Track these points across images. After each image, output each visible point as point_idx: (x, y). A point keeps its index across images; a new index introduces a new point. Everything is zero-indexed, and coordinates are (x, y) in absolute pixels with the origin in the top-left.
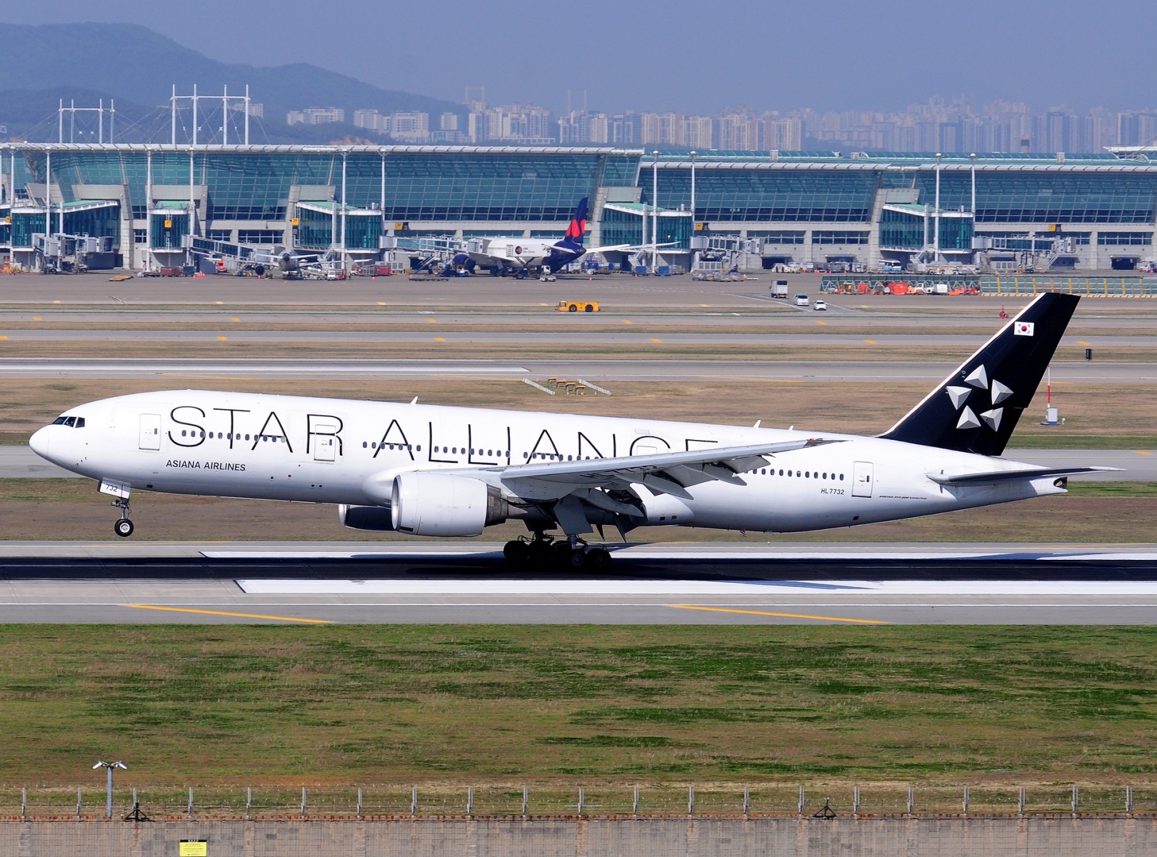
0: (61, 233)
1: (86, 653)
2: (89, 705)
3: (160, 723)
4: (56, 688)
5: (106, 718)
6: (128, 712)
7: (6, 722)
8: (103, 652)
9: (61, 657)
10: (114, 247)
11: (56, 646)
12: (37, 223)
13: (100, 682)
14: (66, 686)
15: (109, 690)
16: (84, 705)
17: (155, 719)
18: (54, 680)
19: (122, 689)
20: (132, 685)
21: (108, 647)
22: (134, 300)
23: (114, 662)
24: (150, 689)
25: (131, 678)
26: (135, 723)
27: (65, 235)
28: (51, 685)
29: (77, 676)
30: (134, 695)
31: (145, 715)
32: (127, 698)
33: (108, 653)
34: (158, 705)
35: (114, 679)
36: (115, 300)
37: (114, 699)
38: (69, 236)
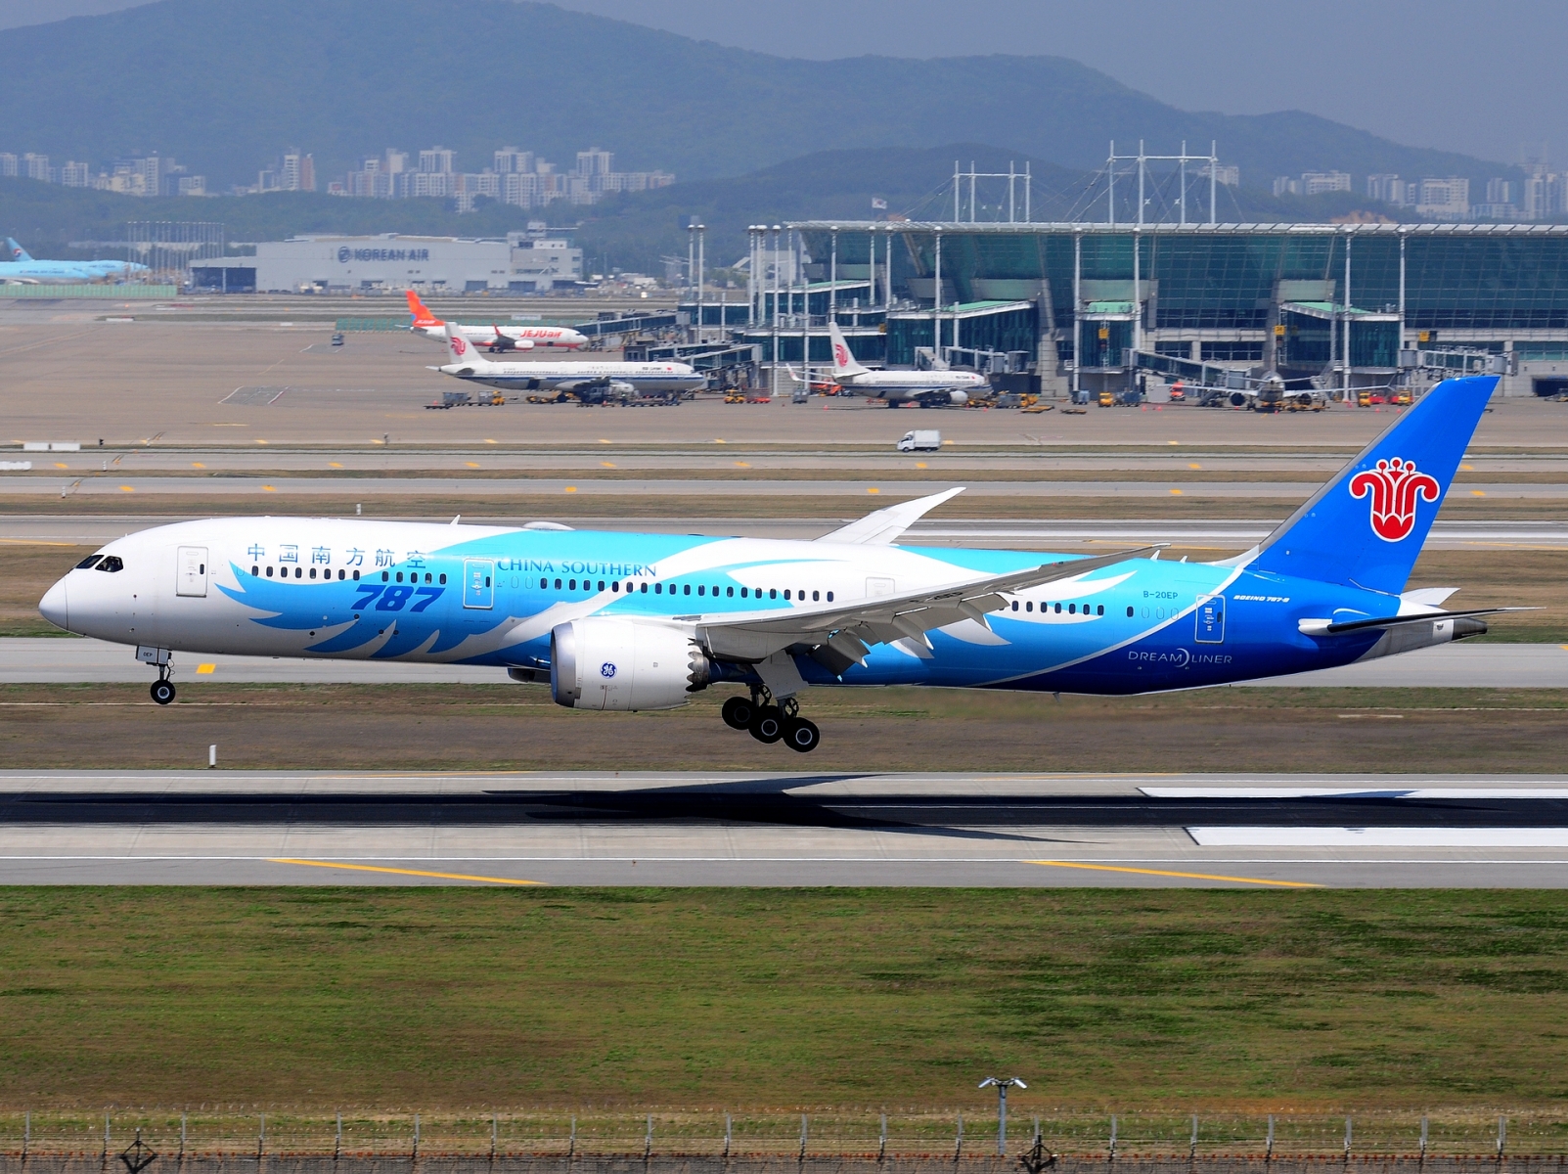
0: (956, 347)
1: (977, 927)
2: (979, 999)
3: (1077, 1025)
4: (934, 976)
5: (1002, 1018)
6: (1033, 1010)
7: (863, 1023)
8: (1001, 927)
9: (941, 933)
10: (1028, 366)
11: (938, 918)
12: (923, 333)
13: (995, 968)
14: (947, 974)
15: (1008, 980)
16: (972, 1000)
17: (1069, 1019)
18: (931, 966)
19: (1025, 977)
20: (1038, 972)
21: (1008, 920)
22: (1055, 438)
23: (1015, 940)
24: (1065, 977)
25: (1036, 963)
26: (1043, 1024)
27: (960, 349)
28: (926, 972)
29: (963, 958)
30: (1041, 986)
31: (1056, 1013)
32: (1033, 991)
33: (1007, 928)
34: (1075, 999)
35: (1015, 964)
36: (1030, 439)
37: (1014, 991)
38: (966, 350)
